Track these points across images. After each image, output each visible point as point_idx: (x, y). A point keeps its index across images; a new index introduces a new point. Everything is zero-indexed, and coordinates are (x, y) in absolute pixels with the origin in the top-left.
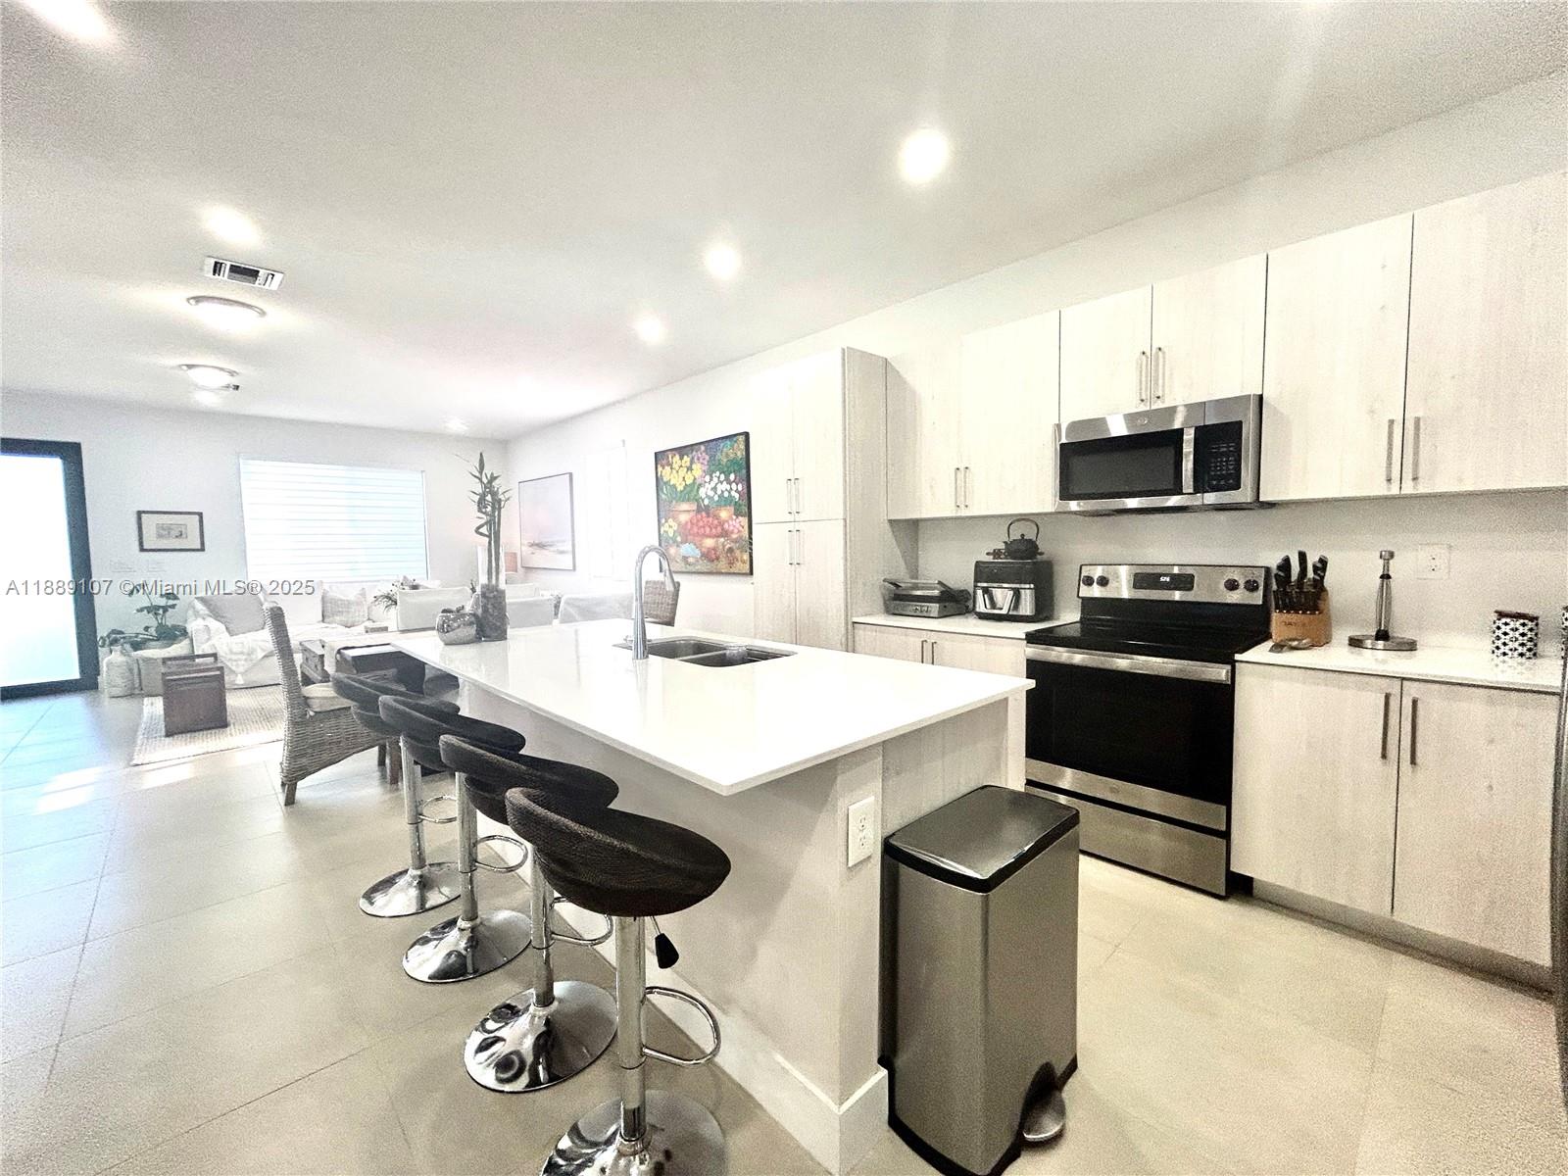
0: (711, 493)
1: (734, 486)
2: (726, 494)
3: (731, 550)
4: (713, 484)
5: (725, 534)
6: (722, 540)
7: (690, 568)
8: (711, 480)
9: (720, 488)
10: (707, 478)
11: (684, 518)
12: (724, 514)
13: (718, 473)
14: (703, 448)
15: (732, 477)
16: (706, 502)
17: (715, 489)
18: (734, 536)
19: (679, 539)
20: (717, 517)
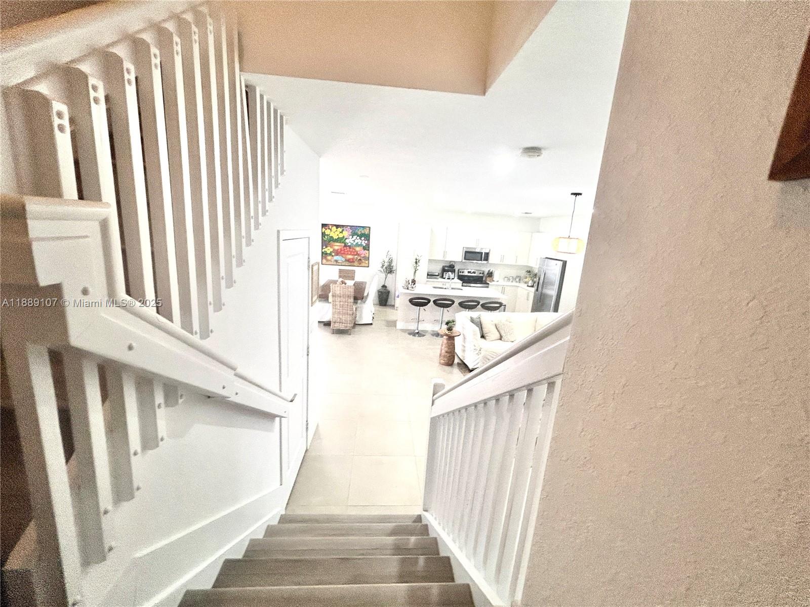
0: (353, 242)
1: (363, 241)
2: (359, 243)
3: (360, 260)
4: (353, 239)
5: (358, 254)
6: (356, 256)
7: (338, 264)
8: (353, 237)
9: (356, 241)
10: (351, 237)
11: (336, 248)
12: (358, 249)
13: (356, 236)
14: (349, 227)
15: (363, 238)
16: (349, 244)
17: (354, 241)
18: (362, 256)
19: (333, 254)
20: (355, 250)
